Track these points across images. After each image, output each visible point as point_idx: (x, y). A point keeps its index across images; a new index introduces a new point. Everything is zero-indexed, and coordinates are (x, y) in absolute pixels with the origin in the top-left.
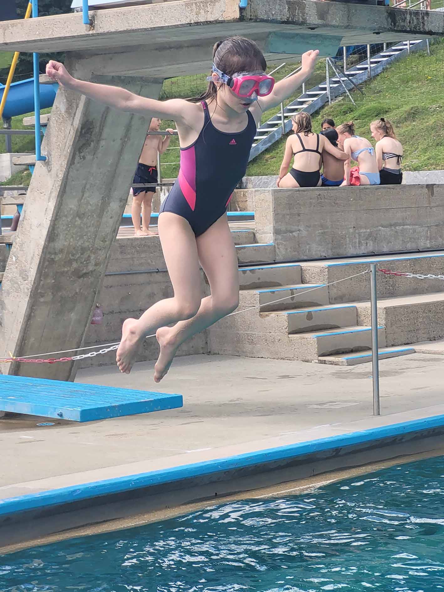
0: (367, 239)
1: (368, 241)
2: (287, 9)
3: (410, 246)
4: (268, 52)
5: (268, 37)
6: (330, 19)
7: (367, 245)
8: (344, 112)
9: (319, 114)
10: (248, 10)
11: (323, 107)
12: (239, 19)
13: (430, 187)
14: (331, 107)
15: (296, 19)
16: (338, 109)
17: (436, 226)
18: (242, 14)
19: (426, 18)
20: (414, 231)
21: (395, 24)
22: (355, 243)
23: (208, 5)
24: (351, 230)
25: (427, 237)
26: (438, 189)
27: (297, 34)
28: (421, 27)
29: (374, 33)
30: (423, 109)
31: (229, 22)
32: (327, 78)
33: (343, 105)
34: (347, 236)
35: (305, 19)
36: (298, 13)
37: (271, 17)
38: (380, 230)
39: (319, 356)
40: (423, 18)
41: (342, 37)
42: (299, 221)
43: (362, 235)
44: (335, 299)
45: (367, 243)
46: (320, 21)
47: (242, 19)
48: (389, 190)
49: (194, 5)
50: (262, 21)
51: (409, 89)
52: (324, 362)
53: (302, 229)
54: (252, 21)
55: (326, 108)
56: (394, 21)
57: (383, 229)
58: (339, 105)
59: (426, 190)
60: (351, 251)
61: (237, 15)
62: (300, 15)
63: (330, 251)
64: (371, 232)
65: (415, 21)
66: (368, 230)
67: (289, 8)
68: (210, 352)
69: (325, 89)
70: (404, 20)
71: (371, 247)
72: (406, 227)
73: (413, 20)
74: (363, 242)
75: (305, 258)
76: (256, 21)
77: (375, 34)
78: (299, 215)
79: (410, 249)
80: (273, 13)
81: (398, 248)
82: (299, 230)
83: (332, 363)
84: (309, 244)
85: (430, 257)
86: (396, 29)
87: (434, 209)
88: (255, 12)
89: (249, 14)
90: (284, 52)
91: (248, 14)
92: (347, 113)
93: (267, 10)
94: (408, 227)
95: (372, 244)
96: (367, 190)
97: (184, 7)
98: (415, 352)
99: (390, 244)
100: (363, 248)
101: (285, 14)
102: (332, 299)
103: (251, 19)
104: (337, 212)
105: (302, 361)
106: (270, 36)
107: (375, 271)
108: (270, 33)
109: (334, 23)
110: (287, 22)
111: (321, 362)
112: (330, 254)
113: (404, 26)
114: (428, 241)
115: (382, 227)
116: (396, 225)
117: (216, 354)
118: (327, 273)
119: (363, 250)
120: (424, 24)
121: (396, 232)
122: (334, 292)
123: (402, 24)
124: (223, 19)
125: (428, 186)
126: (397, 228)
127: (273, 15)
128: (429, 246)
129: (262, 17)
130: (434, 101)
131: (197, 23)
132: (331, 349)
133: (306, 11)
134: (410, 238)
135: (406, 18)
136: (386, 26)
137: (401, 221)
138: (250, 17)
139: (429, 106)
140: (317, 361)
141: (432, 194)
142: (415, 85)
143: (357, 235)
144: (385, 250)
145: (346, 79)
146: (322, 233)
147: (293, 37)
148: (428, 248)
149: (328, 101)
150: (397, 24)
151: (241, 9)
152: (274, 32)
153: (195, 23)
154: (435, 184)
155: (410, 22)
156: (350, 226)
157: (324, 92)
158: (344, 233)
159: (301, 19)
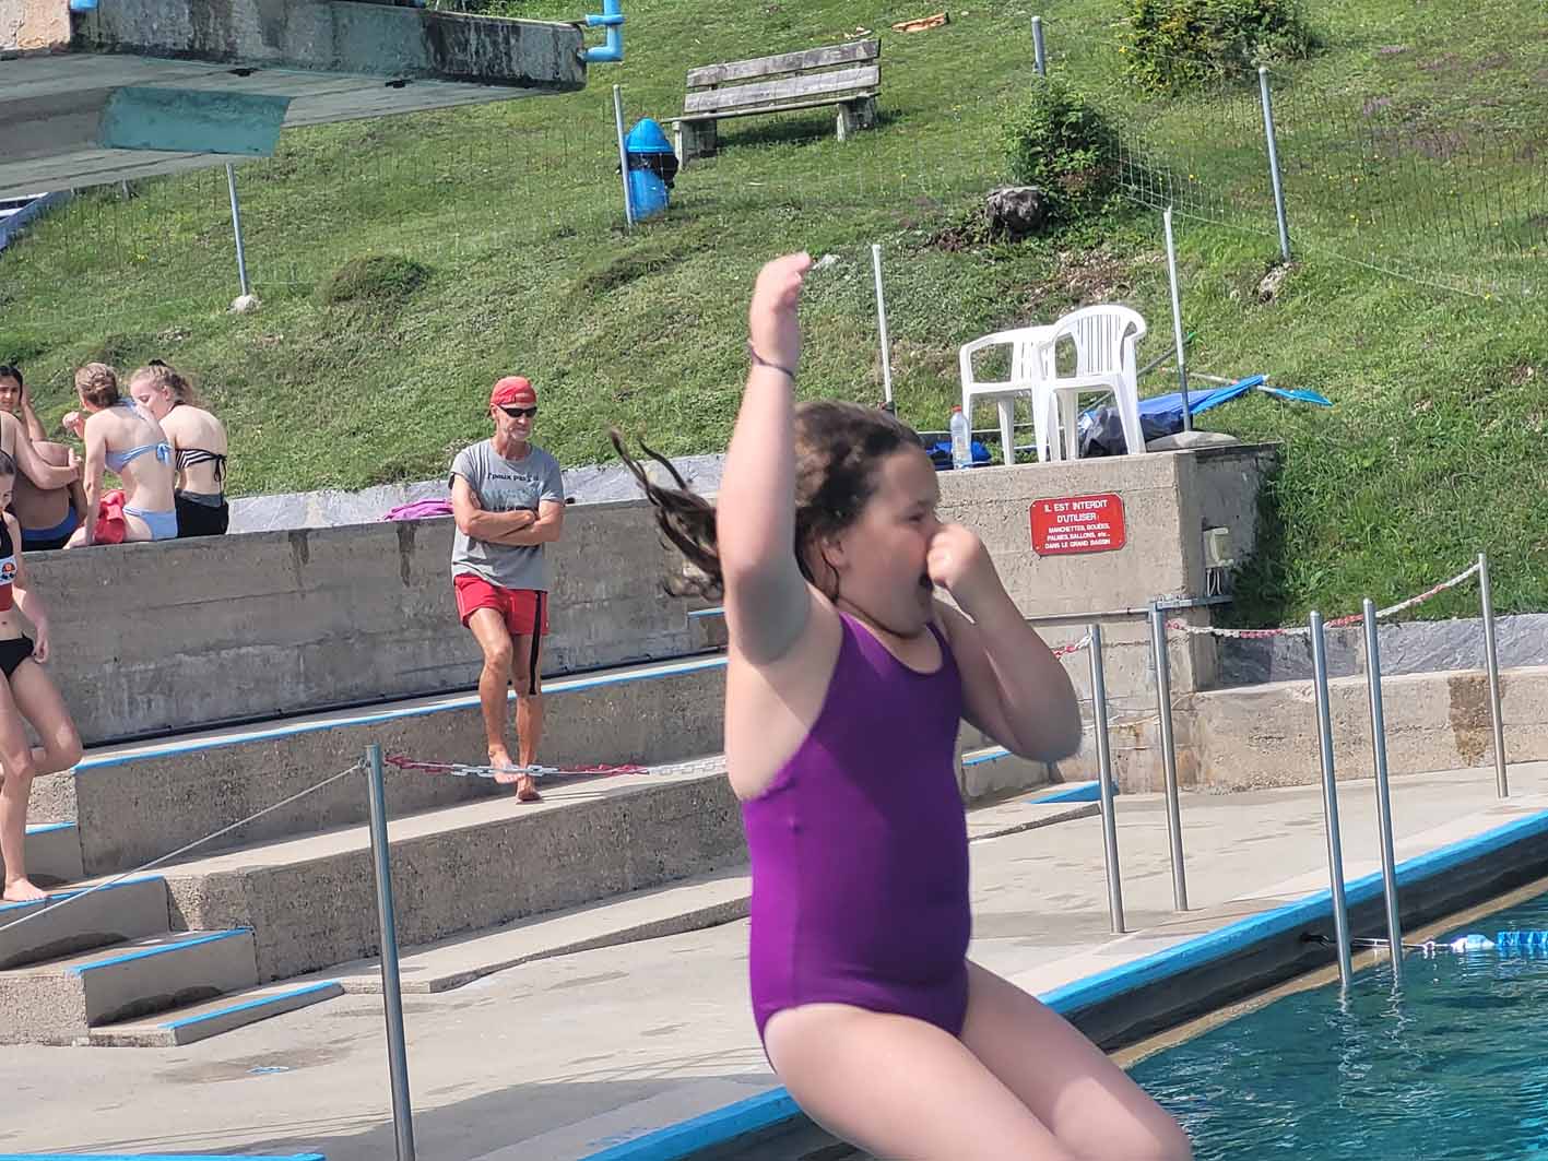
0: (150, 690)
1: (152, 696)
2: (187, 18)
3: (257, 703)
4: (105, 147)
5: (107, 101)
6: (291, 44)
7: (150, 706)
10: (93, 18)
12: (69, 44)
13: (299, 537)
15: (210, 45)
17: (320, 642)
18: (79, 31)
19: (513, 41)
20: (266, 661)
21: (443, 59)
22: (121, 703)
24: (109, 668)
25: (298, 674)
26: (318, 542)
28: (504, 65)
29: (387, 85)
30: (141, 342)
31: (37, 54)
34: (99, 685)
35: (231, 45)
36: (215, 30)
37: (151, 40)
38: (180, 664)
39: (91, 1026)
40: (507, 42)
41: (291, 98)
43: (138, 678)
44: (99, 862)
45: (149, 702)
46: (269, 49)
47: (77, 44)
48: (197, 551)
50: (130, 50)
51: (88, 289)
52: (109, 1042)
54: (105, 50)
56: (441, 48)
57: (187, 658)
59: (288, 547)
60: (112, 725)
61: (64, 34)
62: (221, 32)
64: (158, 670)
65: (490, 48)
66: (152, 666)
67: (191, 12)
70: (464, 46)
71: (160, 713)
72: (243, 650)
73: (484, 46)
74: (139, 698)
76: (112, 52)
77: (391, 88)
79: (258, 709)
80: (155, 26)
81: (228, 709)
83: (132, 1042)
85: (329, 729)
86: (446, 70)
87: (311, 597)
88: (109, 24)
89: (95, 30)
90: (147, 146)
91: (92, 30)
93: (139, 19)
94: (250, 649)
95: (162, 703)
96: (145, 555)
98: (344, 992)
99: (208, 700)
100: (140, 714)
101: (183, 31)
102: (90, 862)
103: (100, 45)
104: (69, 621)
105: (41, 1046)
106: (113, 100)
107: (381, 765)
108: (114, 90)
109: (301, 55)
110: (188, 54)
111: (99, 1042)
113: (465, 63)
114: (302, 686)
115: (186, 653)
116: (219, 646)
118: (73, 790)
119: (141, 722)
120: (510, 59)
121: (222, 666)
122: (96, 843)
123: (460, 57)
124: (18, 48)
125: (292, 534)
126: (223, 653)
127: (154, 33)
128: (303, 698)
129: (127, 39)
130: (165, 318)
132: (119, 1003)
133: (235, 23)
134: (257, 681)
135: (467, 41)
136: (423, 65)
137: (231, 635)
138: (97, 40)
139: (154, 331)
140: (87, 1041)
141: (305, 556)
142: (101, 279)
143: (123, 680)
144: (198, 716)
148: (302, 706)
150: (449, 57)
151: (76, 17)
152: (124, 87)
154: (309, 530)
155: (477, 52)
156: (105, 658)
158: (90, 676)
159: (223, 47)
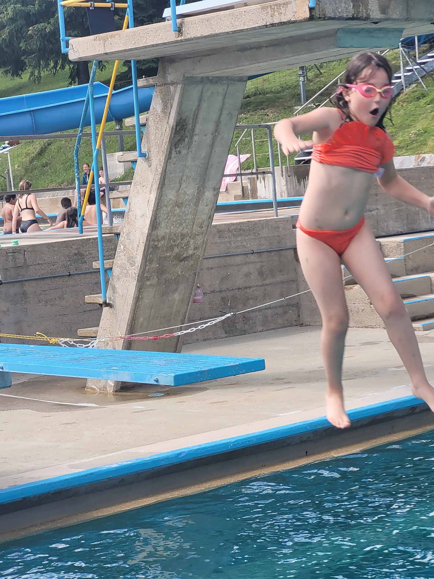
2: (352, 7)
4: (337, 47)
5: (337, 33)
6: (391, 13)
8: (417, 98)
9: (395, 101)
10: (317, 9)
11: (398, 95)
12: (309, 18)
14: (406, 94)
15: (360, 15)
16: (412, 96)
18: (312, 14)
22: (428, 218)
23: (281, 7)
27: (363, 29)
29: (431, 23)
31: (300, 22)
32: (402, 67)
33: (416, 91)
35: (369, 15)
36: (362, 10)
37: (338, 15)
41: (404, 29)
42: (377, 201)
44: (411, 270)
46: (383, 15)
47: (312, 18)
49: (269, 8)
50: (330, 18)
53: (379, 208)
54: (322, 19)
55: (401, 95)
58: (413, 92)
60: (425, 226)
61: (307, 15)
62: (364, 11)
63: (405, 227)
67: (354, 5)
68: (302, 324)
69: (399, 78)
75: (384, 234)
76: (324, 19)
78: (376, 195)
80: (340, 10)
82: (377, 209)
84: (386, 221)
88: (323, 11)
89: (318, 13)
90: (352, 47)
92: (420, 99)
93: (334, 8)
97: (260, 10)
101: (350, 11)
102: (408, 270)
103: (320, 18)
106: (338, 32)
108: (339, 29)
109: (395, 16)
110: (353, 19)
112: (405, 229)
117: (308, 325)
118: (403, 247)
122: (410, 264)
124: (295, 19)
127: (339, 12)
129: (329, 15)
131: (273, 25)
133: (370, 7)
138: (318, 16)
145: (418, 67)
146: (398, 210)
147: (359, 32)
149: (403, 89)
151: (311, 9)
152: (342, 28)
153: (271, 24)
157: (399, 81)
159: (365, 15)
